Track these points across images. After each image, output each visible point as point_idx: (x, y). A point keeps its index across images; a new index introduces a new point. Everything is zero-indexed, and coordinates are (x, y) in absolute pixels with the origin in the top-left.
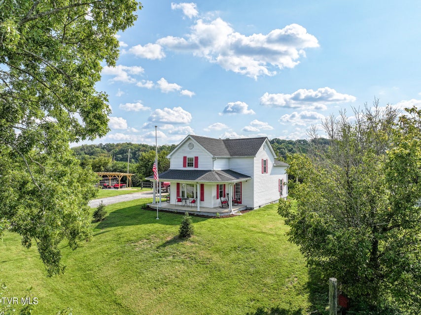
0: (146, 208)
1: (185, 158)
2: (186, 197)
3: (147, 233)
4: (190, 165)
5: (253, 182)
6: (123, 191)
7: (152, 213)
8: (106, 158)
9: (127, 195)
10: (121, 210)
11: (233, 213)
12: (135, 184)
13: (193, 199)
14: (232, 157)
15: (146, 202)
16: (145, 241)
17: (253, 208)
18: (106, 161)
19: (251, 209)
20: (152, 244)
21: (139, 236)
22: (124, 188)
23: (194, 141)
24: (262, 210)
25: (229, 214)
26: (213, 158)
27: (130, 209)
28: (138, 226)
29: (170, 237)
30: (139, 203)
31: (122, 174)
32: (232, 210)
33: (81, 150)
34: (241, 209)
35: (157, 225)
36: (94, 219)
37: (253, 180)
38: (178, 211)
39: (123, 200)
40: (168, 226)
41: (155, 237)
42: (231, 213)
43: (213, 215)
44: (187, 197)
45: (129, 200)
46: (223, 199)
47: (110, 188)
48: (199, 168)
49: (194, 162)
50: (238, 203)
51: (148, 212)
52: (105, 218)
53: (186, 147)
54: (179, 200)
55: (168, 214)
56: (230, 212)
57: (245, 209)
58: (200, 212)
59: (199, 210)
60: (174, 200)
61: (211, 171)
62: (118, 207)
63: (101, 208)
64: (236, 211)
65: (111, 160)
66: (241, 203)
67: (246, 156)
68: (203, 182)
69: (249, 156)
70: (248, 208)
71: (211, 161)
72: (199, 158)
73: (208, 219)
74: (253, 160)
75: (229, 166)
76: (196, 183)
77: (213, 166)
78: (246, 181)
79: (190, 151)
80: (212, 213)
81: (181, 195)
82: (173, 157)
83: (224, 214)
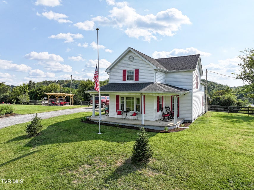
0: (86, 121)
1: (124, 72)
2: (125, 110)
3: (89, 153)
4: (130, 78)
6: (66, 107)
7: (92, 127)
8: (56, 85)
9: (69, 110)
10: (61, 122)
11: (178, 126)
12: (76, 103)
13: (133, 112)
14: (169, 71)
15: (86, 115)
16: (87, 166)
17: (192, 121)
18: (56, 87)
19: (190, 122)
20: (97, 172)
21: (79, 159)
22: (68, 105)
26: (155, 70)
27: (70, 122)
28: (78, 143)
29: (120, 160)
30: (78, 117)
31: (66, 94)
32: (178, 123)
33: (43, 84)
35: (100, 142)
36: (27, 134)
37: (192, 94)
38: (120, 124)
39: (64, 114)
40: (114, 144)
41: (100, 160)
43: (160, 129)
44: (127, 110)
45: (70, 114)
47: (57, 105)
48: (140, 81)
49: (134, 75)
51: (88, 125)
52: (41, 132)
53: (126, 61)
54: (120, 113)
55: (110, 128)
56: (176, 125)
59: (143, 124)
60: (113, 113)
61: (153, 83)
62: (58, 120)
63: (35, 121)
65: (59, 87)
66: (178, 116)
67: (185, 70)
68: (148, 93)
69: (188, 70)
70: (185, 121)
71: (153, 73)
72: (139, 71)
73: (157, 134)
74: (192, 74)
75: (166, 80)
76: (140, 94)
77: (155, 79)
78: (184, 95)
79: (130, 64)
80: (158, 126)
81: (120, 108)
82: (112, 71)
83: (171, 127)
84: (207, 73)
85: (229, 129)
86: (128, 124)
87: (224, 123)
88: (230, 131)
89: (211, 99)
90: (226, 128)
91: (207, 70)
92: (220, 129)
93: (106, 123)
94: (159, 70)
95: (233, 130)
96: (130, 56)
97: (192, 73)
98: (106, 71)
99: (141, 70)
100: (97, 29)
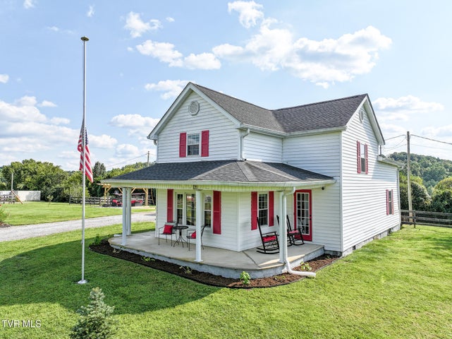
1: (183, 136)
2: (184, 222)
4: (192, 150)
5: (340, 190)
11: (289, 268)
14: (288, 134)
17: (341, 253)
19: (336, 255)
23: (200, 98)
24: (364, 258)
25: (279, 271)
26: (241, 130)
32: (288, 260)
34: (312, 257)
37: (340, 186)
38: (156, 258)
42: (284, 270)
43: (235, 275)
44: (188, 223)
46: (266, 229)
49: (200, 144)
50: (303, 238)
53: (185, 113)
54: (168, 231)
56: (283, 267)
57: (320, 253)
58: (201, 264)
59: (199, 260)
61: (235, 161)
64: (298, 264)
66: (309, 238)
67: (322, 130)
68: (209, 186)
69: (329, 129)
70: (327, 253)
71: (236, 137)
72: (210, 133)
73: (215, 291)
74: (340, 139)
75: (282, 155)
76: (192, 188)
77: (241, 153)
78: (323, 189)
79: (193, 119)
80: (231, 269)
81: (175, 218)
82: (162, 136)
83: (265, 272)
84: (408, 140)
85: (433, 281)
86: (170, 258)
87: (429, 262)
88: (430, 290)
89: (430, 197)
90: (426, 279)
91: (408, 132)
92: (407, 280)
93: (133, 251)
94: (249, 131)
95: (443, 287)
96: (193, 103)
97: (340, 136)
98: (149, 137)
99: (213, 133)
100: (84, 39)
